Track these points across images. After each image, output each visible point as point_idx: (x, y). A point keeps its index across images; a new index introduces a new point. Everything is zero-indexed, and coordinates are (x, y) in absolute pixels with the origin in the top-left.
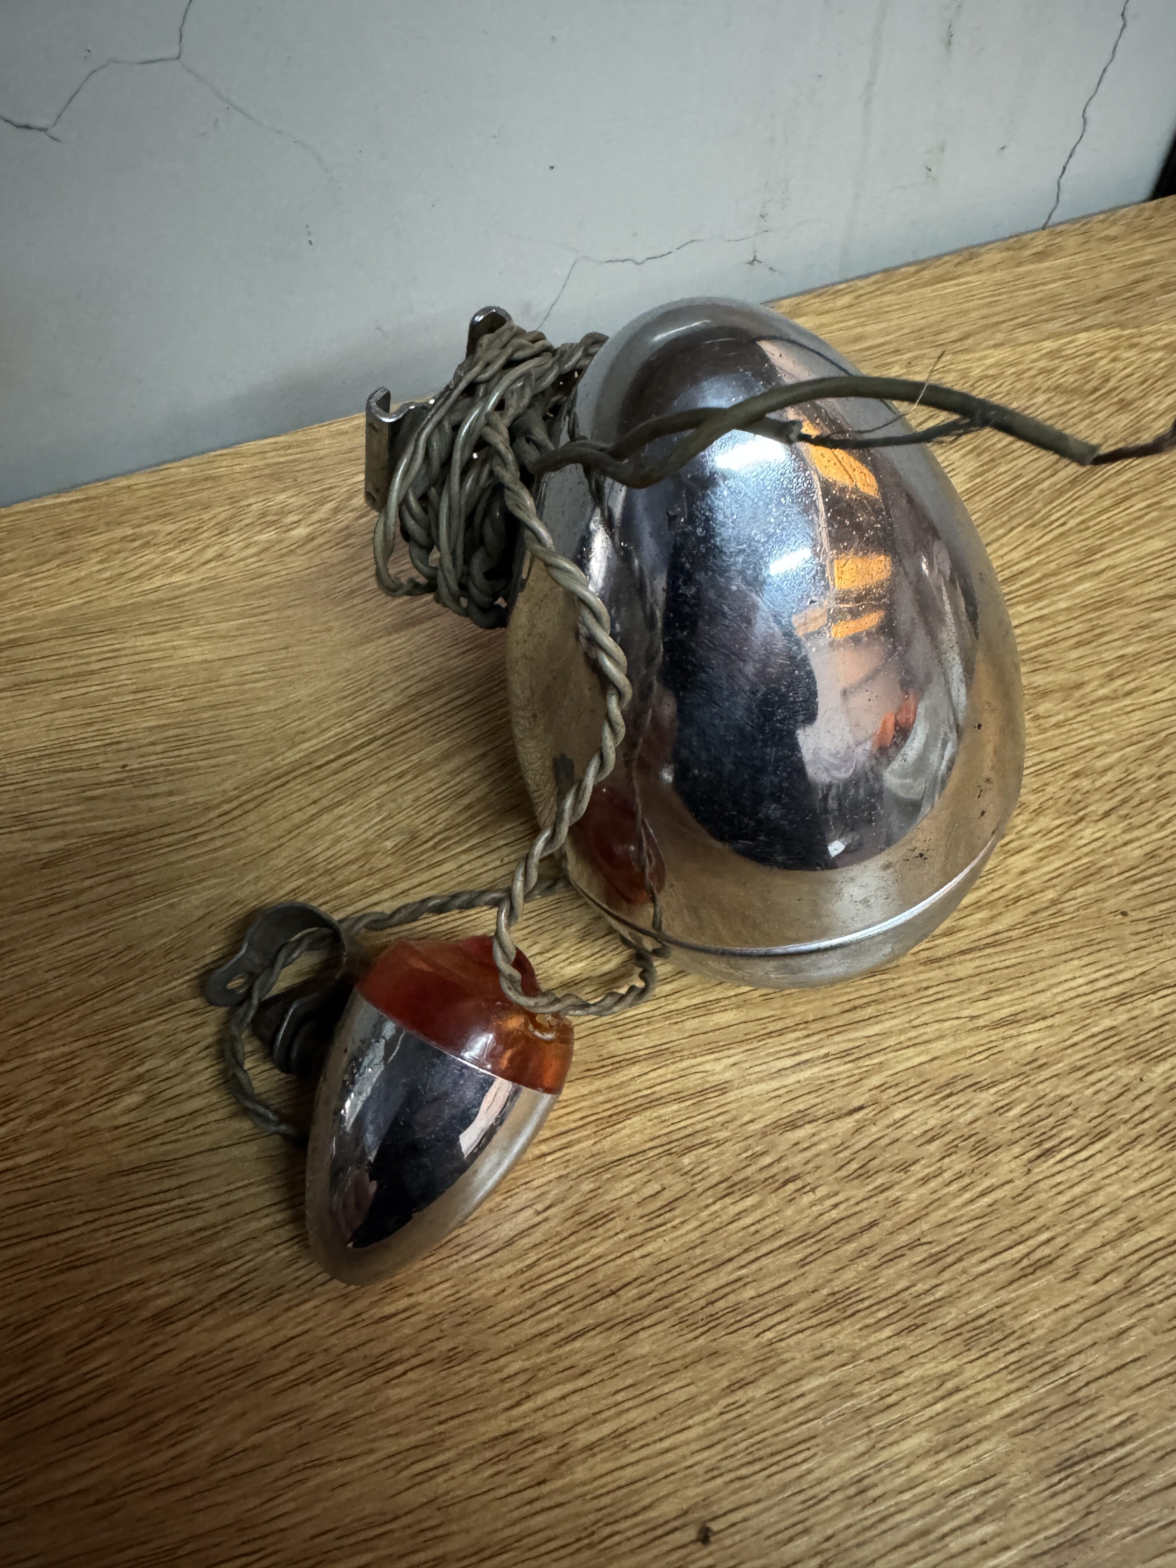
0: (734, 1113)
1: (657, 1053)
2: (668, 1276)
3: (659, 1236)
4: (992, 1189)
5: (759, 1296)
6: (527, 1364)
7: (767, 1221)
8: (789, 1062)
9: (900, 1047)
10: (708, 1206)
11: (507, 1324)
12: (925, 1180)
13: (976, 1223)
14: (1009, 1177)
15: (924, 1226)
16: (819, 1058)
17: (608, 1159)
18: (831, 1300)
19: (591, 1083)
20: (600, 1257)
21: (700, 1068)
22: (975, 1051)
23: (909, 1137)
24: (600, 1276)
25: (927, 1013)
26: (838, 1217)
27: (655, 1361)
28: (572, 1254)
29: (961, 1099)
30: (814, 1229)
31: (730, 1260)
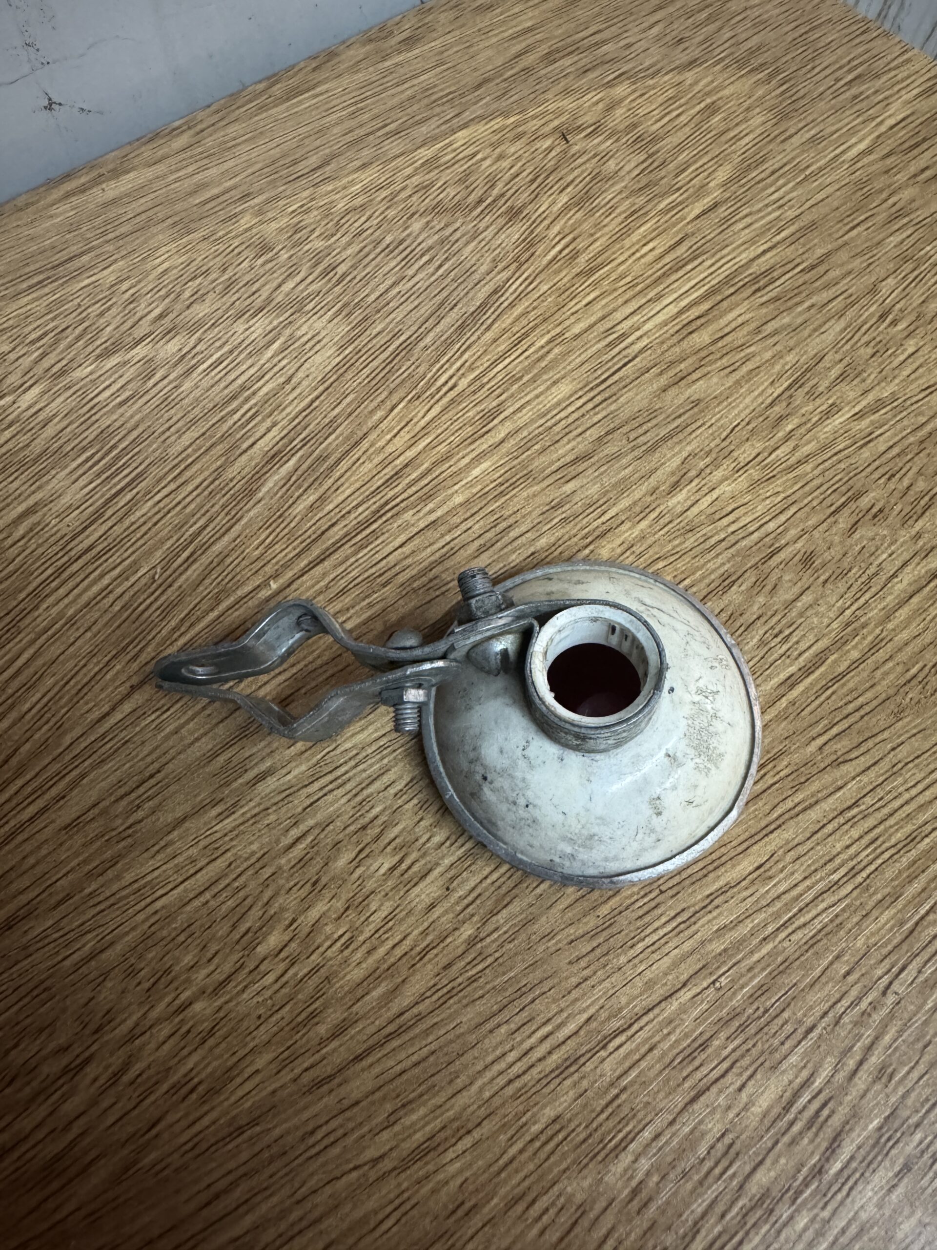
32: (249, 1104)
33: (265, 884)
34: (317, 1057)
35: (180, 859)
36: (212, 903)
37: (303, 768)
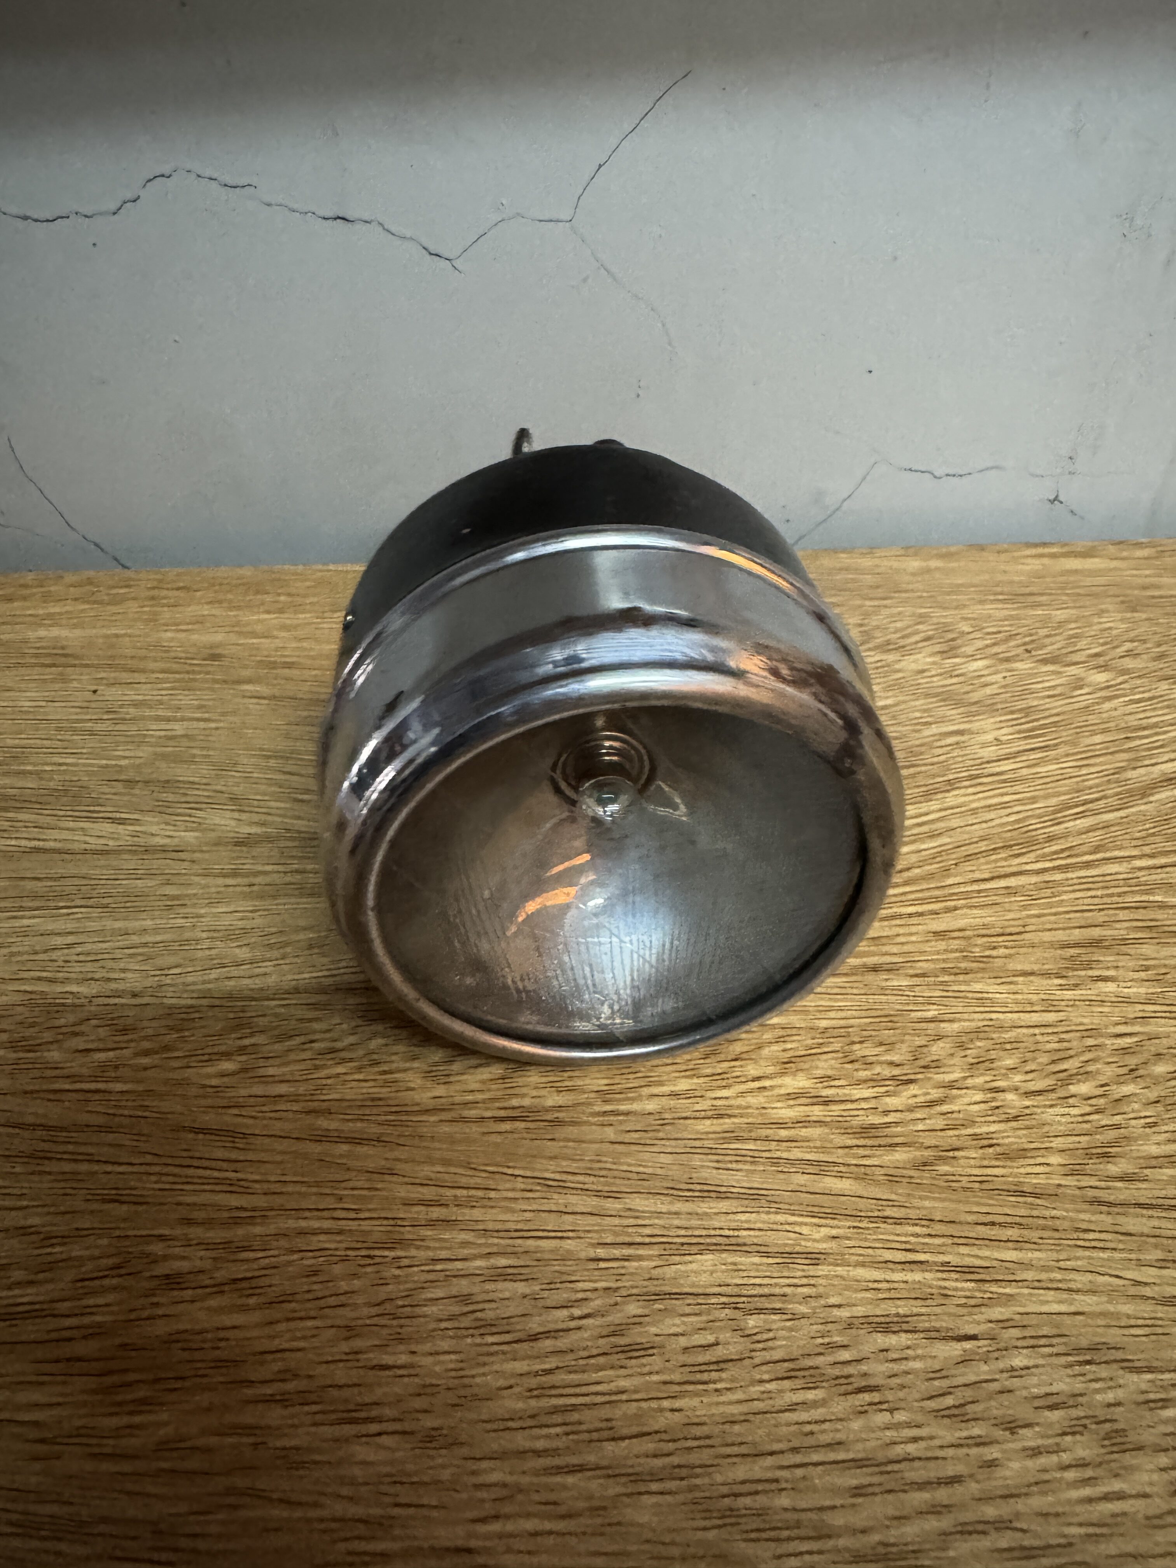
0: (821, 1290)
1: (753, 1196)
2: (695, 1443)
3: (696, 1394)
4: (1120, 1496)
5: (795, 1510)
6: (509, 1479)
7: (826, 1426)
8: (900, 1256)
9: (1038, 1285)
10: (761, 1381)
11: (502, 1425)
12: (1035, 1452)
13: (1091, 1530)
14: (1148, 1490)
15: (1020, 1505)
16: (935, 1263)
17: (667, 1289)
18: (881, 1550)
19: (671, 1203)
20: (623, 1392)
21: (797, 1229)
22: (1133, 1322)
23: (1025, 1393)
24: (618, 1412)
25: (1081, 1258)
26: (916, 1454)
27: (650, 1535)
28: (595, 1376)
29: (1103, 1372)
30: (880, 1456)
31: (772, 1454)
32: (1035, 1181)
33: (1090, 1048)
34: (1103, 1184)
35: (1019, 997)
36: (1039, 1038)
37: (1142, 990)
